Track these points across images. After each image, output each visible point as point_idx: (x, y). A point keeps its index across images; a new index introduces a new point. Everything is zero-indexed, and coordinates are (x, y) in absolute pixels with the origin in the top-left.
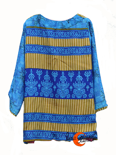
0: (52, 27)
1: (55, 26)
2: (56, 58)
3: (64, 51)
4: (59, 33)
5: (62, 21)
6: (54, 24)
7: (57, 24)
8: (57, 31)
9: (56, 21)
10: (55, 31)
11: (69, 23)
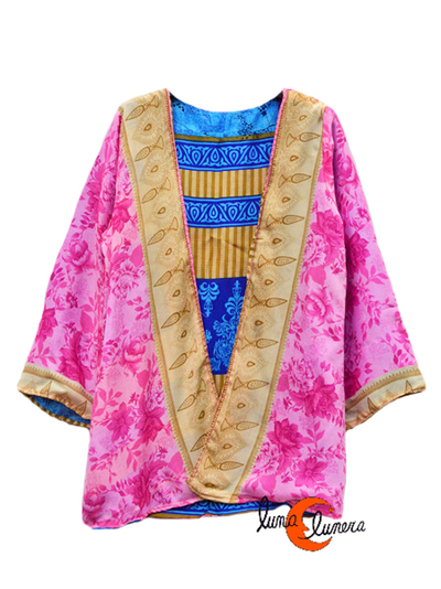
0: (210, 134)
1: (220, 127)
2: (215, 235)
3: (246, 210)
4: (234, 151)
5: (243, 112)
6: (215, 121)
7: (227, 122)
8: (226, 146)
9: (224, 114)
10: (218, 147)
11: (264, 114)
